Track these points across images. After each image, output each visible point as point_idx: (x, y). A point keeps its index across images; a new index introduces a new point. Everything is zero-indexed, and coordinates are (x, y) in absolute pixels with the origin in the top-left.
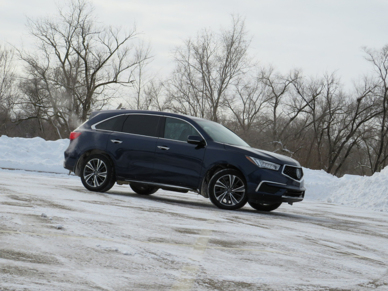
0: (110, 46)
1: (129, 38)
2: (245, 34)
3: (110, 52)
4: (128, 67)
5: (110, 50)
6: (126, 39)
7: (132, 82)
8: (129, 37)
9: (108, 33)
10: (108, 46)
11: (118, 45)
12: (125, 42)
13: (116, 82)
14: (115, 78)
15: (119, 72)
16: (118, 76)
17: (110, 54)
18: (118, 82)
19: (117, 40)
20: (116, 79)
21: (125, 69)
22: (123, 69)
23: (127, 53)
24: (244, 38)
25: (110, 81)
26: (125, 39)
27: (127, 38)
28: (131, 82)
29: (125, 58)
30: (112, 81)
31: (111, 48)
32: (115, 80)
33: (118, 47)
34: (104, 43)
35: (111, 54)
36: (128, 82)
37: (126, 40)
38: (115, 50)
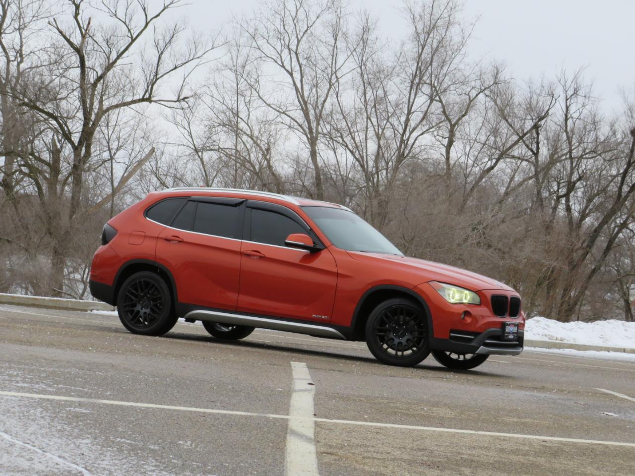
0: (130, 22)
1: (171, 6)
3: (129, 35)
4: (176, 68)
5: (129, 30)
6: (165, 8)
7: (186, 100)
8: (172, 3)
10: (125, 23)
11: (148, 20)
12: (162, 13)
13: (149, 100)
14: (146, 91)
15: (157, 79)
16: (155, 87)
17: (130, 40)
18: (155, 101)
19: (144, 10)
20: (150, 94)
21: (168, 72)
22: (164, 71)
23: (175, 38)
25: (137, 97)
26: (163, 8)
27: (168, 6)
28: (184, 99)
29: (169, 49)
30: (141, 97)
31: (132, 26)
32: (147, 96)
33: (147, 24)
34: (116, 15)
35: (133, 40)
36: (176, 99)
37: (166, 10)
38: (141, 32)
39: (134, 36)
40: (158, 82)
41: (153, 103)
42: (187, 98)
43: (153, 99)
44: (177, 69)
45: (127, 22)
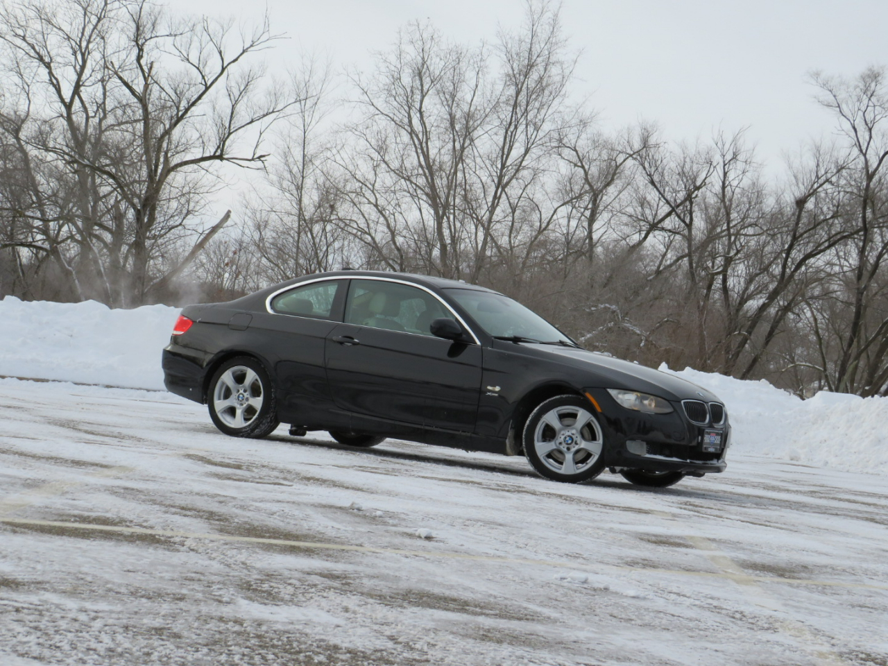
0: (204, 67)
1: (252, 48)
2: (559, 44)
3: (204, 83)
4: (252, 122)
5: (203, 77)
6: (244, 51)
7: (262, 159)
8: (252, 46)
9: (199, 35)
10: (198, 68)
11: (225, 65)
12: (241, 58)
13: (221, 157)
14: (218, 147)
15: (230, 134)
16: (227, 143)
17: (204, 88)
18: (227, 159)
19: (220, 53)
20: (222, 151)
21: (244, 126)
22: (238, 125)
23: (250, 87)
24: (560, 54)
25: (207, 154)
26: (241, 51)
27: (248, 48)
28: (259, 158)
29: (245, 99)
30: (212, 154)
31: (206, 71)
32: (219, 153)
33: (223, 69)
34: (188, 60)
35: (207, 88)
36: (250, 158)
37: (245, 54)
38: (216, 79)
39: (209, 84)
40: (231, 136)
41: (224, 161)
42: (264, 156)
43: (225, 156)
44: (253, 124)
45: (201, 68)
